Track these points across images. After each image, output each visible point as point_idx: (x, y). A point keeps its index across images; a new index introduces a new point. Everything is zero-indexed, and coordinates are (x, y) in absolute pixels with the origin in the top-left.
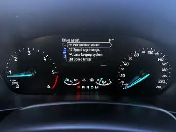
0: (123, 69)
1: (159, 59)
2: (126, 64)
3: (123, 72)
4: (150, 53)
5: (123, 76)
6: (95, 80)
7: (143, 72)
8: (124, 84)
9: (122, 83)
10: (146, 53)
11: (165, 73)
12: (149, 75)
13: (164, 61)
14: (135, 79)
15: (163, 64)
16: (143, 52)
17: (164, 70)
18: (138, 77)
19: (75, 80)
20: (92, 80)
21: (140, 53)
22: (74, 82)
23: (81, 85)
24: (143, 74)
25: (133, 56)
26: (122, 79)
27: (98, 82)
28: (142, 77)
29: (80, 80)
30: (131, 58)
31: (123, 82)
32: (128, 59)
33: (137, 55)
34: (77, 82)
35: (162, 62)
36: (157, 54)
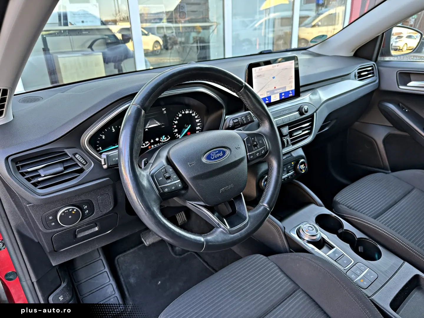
0: (175, 126)
1: (193, 115)
2: (176, 122)
3: (175, 128)
4: (187, 112)
5: (176, 130)
6: (160, 139)
7: (186, 125)
8: (178, 136)
9: (177, 136)
10: (185, 113)
11: (198, 122)
12: (190, 125)
13: (196, 115)
14: (183, 131)
16: (183, 113)
17: (197, 121)
18: (184, 129)
19: (147, 142)
20: (157, 139)
21: (181, 113)
22: (146, 145)
23: (150, 145)
24: (187, 126)
25: (178, 116)
26: (176, 133)
27: (161, 140)
28: (187, 128)
29: (150, 142)
30: (178, 118)
31: (177, 134)
32: (176, 118)
33: (180, 115)
34: (148, 144)
35: (194, 116)
36: (191, 112)
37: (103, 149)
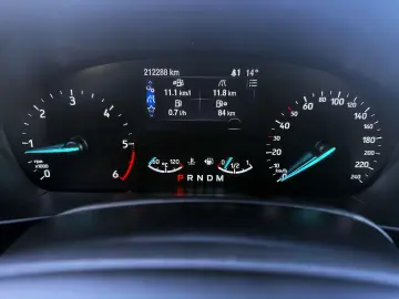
0: (277, 138)
1: (357, 116)
2: (285, 126)
3: (276, 144)
4: (337, 101)
5: (278, 152)
6: (217, 162)
7: (320, 145)
8: (280, 171)
9: (274, 169)
10: (329, 102)
11: (370, 147)
12: (333, 150)
13: (368, 121)
15: (366, 127)
16: (322, 100)
17: (367, 140)
18: (310, 155)
19: (173, 162)
20: (209, 162)
21: (315, 101)
22: (171, 167)
23: (184, 172)
24: (322, 148)
26: (276, 159)
27: (223, 167)
28: (318, 154)
29: (184, 162)
30: (295, 114)
31: (277, 165)
32: (288, 114)
33: (308, 106)
34: (177, 166)
35: (362, 122)
36: (352, 105)
37: (36, 147)
